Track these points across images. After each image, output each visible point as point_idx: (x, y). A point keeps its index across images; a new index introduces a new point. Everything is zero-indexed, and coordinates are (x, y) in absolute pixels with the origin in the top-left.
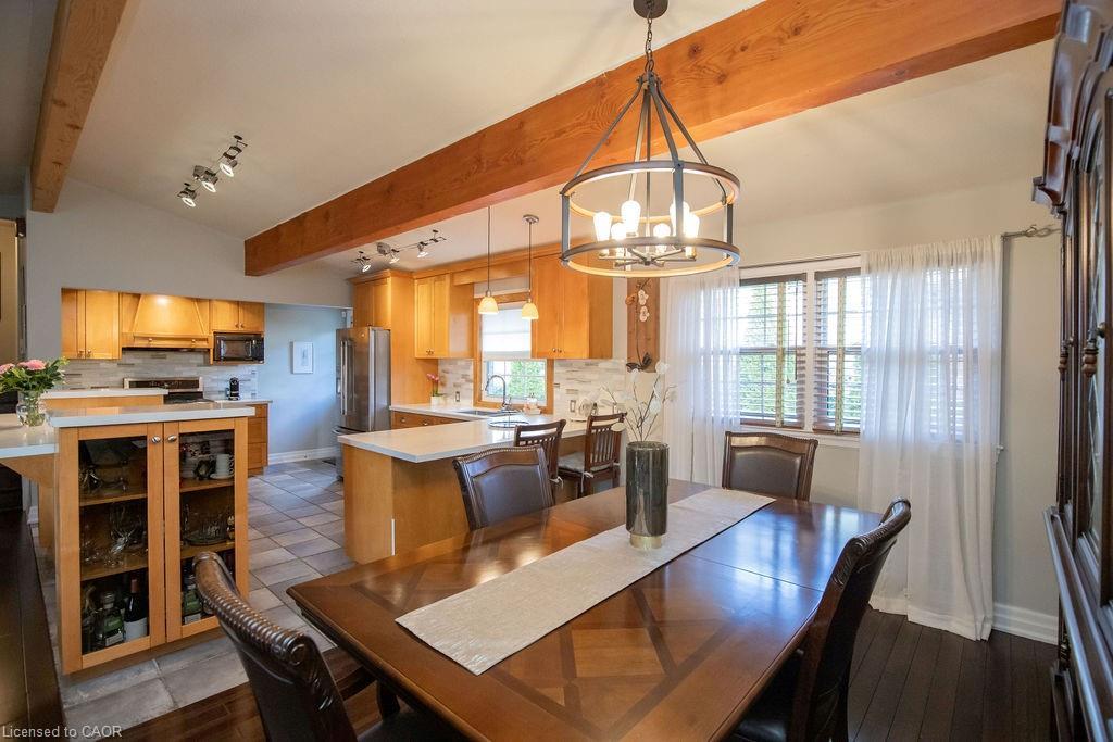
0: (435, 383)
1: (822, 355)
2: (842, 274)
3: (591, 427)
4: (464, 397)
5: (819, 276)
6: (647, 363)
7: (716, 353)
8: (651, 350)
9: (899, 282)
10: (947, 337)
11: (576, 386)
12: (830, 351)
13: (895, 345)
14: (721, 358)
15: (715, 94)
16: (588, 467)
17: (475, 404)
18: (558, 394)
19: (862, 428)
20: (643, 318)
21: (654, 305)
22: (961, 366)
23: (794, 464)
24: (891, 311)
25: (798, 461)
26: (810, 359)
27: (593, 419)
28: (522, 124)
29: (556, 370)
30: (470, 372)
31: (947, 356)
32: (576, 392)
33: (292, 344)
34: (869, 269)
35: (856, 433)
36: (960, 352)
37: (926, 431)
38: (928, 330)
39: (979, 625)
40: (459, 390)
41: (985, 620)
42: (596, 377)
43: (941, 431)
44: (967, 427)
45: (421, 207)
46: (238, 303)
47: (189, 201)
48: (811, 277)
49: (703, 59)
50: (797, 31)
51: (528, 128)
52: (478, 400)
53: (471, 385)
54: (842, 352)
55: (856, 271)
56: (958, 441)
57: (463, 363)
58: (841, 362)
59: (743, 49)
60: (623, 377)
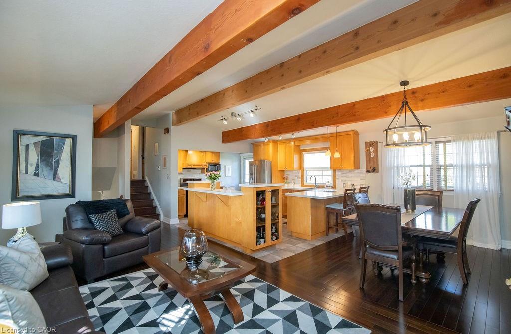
0: (284, 179)
1: (439, 167)
2: (445, 142)
3: (346, 193)
4: (297, 184)
5: (436, 143)
6: (374, 170)
7: (402, 167)
8: (375, 166)
9: (464, 144)
10: (481, 161)
11: (345, 179)
12: (441, 166)
13: (464, 163)
14: (403, 168)
15: (420, 104)
16: (344, 208)
17: (302, 186)
18: (337, 182)
19: (454, 189)
20: (372, 156)
21: (376, 151)
22: (486, 169)
23: (435, 198)
24: (462, 153)
25: (437, 198)
26: (435, 168)
27: (346, 190)
28: (354, 105)
29: (337, 173)
30: (300, 175)
31: (481, 166)
32: (345, 181)
33: (225, 166)
34: (454, 141)
35: (452, 190)
36: (485, 165)
37: (475, 189)
38: (474, 158)
39: (497, 246)
40: (294, 181)
41: (498, 244)
42: (354, 175)
43: (480, 189)
44: (489, 187)
45: (313, 125)
46: (213, 152)
47: (225, 122)
48: (434, 143)
49: (416, 95)
50: (443, 92)
51: (356, 106)
52: (303, 185)
53: (300, 180)
54: (445, 166)
55: (450, 141)
56: (486, 192)
57: (296, 172)
58: (445, 170)
59: (428, 94)
60: (364, 176)
